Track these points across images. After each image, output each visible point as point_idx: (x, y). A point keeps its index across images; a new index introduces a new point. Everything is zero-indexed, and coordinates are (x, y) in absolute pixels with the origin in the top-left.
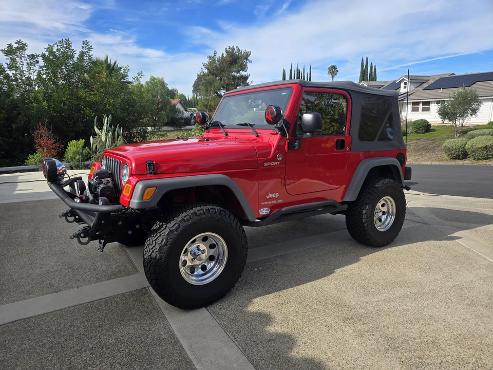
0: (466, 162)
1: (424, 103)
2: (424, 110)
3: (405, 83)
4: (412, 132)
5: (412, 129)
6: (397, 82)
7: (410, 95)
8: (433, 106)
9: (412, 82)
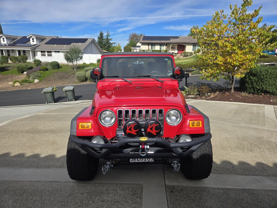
0: (87, 83)
1: (48, 52)
2: (48, 55)
3: (33, 39)
4: (51, 69)
5: (51, 67)
6: (27, 38)
7: (38, 46)
8: (53, 54)
9: (37, 38)
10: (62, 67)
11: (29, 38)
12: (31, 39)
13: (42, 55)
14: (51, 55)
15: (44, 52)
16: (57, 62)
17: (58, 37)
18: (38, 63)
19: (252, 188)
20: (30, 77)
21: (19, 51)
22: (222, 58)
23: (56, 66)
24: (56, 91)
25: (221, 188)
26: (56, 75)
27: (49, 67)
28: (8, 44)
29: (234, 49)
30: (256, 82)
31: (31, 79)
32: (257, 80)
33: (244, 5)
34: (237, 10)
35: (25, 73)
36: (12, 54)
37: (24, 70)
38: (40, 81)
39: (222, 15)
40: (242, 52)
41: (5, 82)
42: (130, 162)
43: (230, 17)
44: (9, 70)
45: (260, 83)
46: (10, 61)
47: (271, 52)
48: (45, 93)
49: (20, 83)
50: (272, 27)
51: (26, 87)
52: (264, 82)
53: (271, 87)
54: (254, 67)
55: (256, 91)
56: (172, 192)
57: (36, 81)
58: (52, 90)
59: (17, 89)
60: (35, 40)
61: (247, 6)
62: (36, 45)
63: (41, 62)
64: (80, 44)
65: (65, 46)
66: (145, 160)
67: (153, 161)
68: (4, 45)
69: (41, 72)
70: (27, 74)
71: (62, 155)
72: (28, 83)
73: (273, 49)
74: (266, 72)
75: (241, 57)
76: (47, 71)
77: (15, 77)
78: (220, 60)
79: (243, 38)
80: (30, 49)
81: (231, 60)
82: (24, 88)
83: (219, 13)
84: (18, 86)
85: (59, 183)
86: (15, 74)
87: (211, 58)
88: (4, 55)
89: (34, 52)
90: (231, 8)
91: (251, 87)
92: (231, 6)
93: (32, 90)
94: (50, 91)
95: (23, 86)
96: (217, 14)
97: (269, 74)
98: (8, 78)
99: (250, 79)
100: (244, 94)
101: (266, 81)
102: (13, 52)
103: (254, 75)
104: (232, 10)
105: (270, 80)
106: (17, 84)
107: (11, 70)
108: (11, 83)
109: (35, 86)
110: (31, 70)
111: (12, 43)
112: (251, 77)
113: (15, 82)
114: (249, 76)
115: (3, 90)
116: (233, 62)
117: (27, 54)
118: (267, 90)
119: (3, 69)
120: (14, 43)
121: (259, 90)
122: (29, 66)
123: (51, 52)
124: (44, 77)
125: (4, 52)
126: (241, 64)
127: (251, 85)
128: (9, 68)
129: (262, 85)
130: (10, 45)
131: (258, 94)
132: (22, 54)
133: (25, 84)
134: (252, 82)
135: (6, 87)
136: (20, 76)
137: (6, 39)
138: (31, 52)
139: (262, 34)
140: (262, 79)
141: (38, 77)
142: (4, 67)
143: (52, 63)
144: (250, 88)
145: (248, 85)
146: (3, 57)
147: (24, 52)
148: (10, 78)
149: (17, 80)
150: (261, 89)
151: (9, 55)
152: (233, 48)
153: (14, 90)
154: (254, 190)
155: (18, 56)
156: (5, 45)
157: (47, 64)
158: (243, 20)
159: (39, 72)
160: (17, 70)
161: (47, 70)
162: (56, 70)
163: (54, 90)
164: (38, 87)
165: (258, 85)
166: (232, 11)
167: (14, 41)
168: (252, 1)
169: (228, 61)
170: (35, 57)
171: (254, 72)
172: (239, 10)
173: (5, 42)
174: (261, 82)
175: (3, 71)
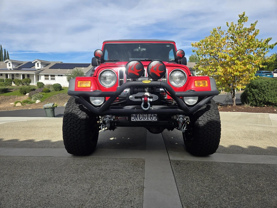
2: (52, 79)
3: (38, 64)
4: (53, 91)
5: (53, 89)
6: (33, 63)
7: (42, 70)
8: (56, 77)
9: (42, 63)
10: (64, 89)
11: (35, 63)
12: (36, 64)
13: (46, 79)
14: (54, 79)
15: (48, 75)
16: (60, 84)
17: (62, 62)
18: (41, 85)
19: (266, 163)
20: (32, 98)
21: (23, 75)
22: (222, 69)
23: (58, 88)
24: (56, 107)
25: (232, 163)
26: (58, 96)
27: (51, 89)
28: (13, 68)
29: (234, 59)
30: (257, 94)
31: (32, 100)
32: (259, 92)
33: (240, 21)
34: (234, 26)
35: (27, 94)
36: (16, 78)
37: (26, 91)
38: (42, 102)
39: (220, 31)
40: (241, 63)
41: (7, 103)
42: (132, 120)
43: (227, 32)
44: (12, 91)
45: (261, 95)
46: (13, 84)
47: (269, 76)
48: (45, 109)
49: (21, 103)
50: (269, 39)
51: (27, 107)
52: (266, 93)
53: (273, 98)
54: (255, 78)
55: (258, 103)
56: (178, 164)
57: (38, 101)
58: (52, 106)
59: (17, 109)
60: (40, 65)
61: (243, 22)
62: (40, 69)
63: (44, 84)
64: (83, 68)
65: (69, 70)
66: (148, 119)
67: (156, 120)
68: (9, 69)
69: (43, 93)
70: (29, 95)
71: (58, 140)
72: (29, 104)
73: (271, 61)
74: (267, 83)
75: (241, 68)
76: (49, 93)
77: (17, 98)
78: (220, 71)
79: (242, 49)
80: (34, 73)
81: (231, 70)
82: (25, 108)
83: (217, 29)
84: (19, 106)
85: (52, 158)
86: (18, 95)
87: (211, 69)
88: (9, 78)
89: (38, 76)
90: (227, 25)
91: (253, 99)
92: (227, 23)
93: (33, 110)
94: (50, 107)
95: (24, 106)
96: (215, 31)
97: (269, 85)
98: (10, 98)
99: (251, 92)
100: (246, 106)
101: (268, 92)
102: (17, 76)
103: (256, 87)
104: (229, 26)
105: (272, 91)
106: (19, 104)
107: (13, 91)
108: (13, 103)
109: (36, 106)
110: (33, 92)
111: (17, 67)
112: (252, 89)
113: (16, 103)
114: (250, 88)
115: (4, 109)
116: (233, 72)
117: (31, 78)
118: (270, 101)
119: (5, 91)
120: (19, 68)
121: (261, 101)
122: (32, 88)
123: (54, 76)
124: (46, 98)
125: (8, 76)
126: (242, 75)
127: (253, 97)
128: (11, 90)
129: (264, 97)
130: (15, 69)
131: (261, 106)
132: (26, 77)
133: (26, 104)
134: (253, 95)
135: (7, 107)
136: (22, 97)
137: (12, 63)
138: (35, 76)
139: (260, 46)
140: (264, 91)
141: (40, 98)
142: (7, 89)
143: (54, 85)
144: (252, 101)
145: (250, 97)
146: (7, 80)
147: (28, 75)
148: (12, 98)
149: (19, 100)
150: (263, 101)
151: (13, 78)
152: (232, 58)
153: (14, 110)
154: (270, 164)
155: (22, 79)
156: (11, 70)
157: (49, 86)
158: (240, 33)
159: (41, 93)
160: (20, 91)
161: (49, 91)
162: (58, 92)
163: (55, 106)
164: (39, 107)
165: (260, 97)
166: (229, 28)
167: (19, 66)
168: (247, 17)
169: (228, 71)
170: (38, 80)
171: (255, 84)
172: (235, 27)
173: (11, 67)
174: (263, 94)
175: (6, 93)
